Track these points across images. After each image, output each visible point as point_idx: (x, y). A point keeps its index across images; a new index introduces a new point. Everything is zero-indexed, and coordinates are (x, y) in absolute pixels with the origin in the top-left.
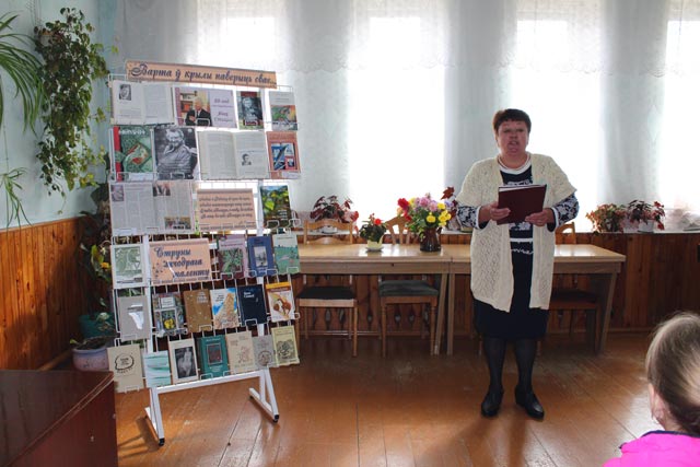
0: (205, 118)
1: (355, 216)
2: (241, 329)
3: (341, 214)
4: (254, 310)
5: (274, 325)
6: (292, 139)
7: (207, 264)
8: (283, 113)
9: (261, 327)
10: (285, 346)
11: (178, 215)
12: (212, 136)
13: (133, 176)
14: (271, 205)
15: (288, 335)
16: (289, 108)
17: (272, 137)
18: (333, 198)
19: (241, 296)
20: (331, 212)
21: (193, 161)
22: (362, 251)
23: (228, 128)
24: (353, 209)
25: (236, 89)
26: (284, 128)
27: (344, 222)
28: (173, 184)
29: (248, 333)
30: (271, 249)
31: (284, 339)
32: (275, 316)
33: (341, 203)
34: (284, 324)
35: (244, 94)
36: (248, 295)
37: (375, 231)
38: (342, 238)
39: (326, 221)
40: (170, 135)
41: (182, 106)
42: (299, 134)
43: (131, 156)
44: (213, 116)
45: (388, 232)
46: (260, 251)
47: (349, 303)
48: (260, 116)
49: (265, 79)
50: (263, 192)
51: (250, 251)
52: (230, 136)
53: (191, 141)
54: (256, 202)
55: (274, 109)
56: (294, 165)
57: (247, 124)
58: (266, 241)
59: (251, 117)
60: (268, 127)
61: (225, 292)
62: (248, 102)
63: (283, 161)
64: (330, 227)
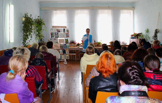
0: (60, 32)
1: (76, 43)
2: (63, 54)
3: (74, 43)
4: (64, 52)
5: (66, 54)
6: (68, 33)
7: (59, 47)
8: (67, 31)
9: (65, 54)
10: (68, 57)
11: (57, 42)
12: (60, 33)
13: (53, 38)
14: (66, 41)
15: (68, 55)
16: (68, 30)
17: (66, 33)
18: (73, 40)
19: (63, 50)
20: (73, 42)
21: (58, 36)
22: (77, 47)
23: (62, 32)
24: (76, 42)
25: (63, 28)
26: (68, 32)
27: (75, 44)
28: (56, 38)
29: (64, 55)
30: (66, 46)
31: (68, 56)
32: (67, 53)
33: (74, 41)
34: (67, 54)
35: (63, 29)
36: (64, 51)
37: (78, 45)
38: (74, 46)
39: (72, 44)
40: (56, 33)
41: (57, 30)
42: (69, 33)
43: (52, 36)
44: (60, 31)
45: (80, 45)
46: (65, 46)
47: (75, 54)
48: (65, 31)
49: (65, 27)
50: (65, 39)
51: (64, 46)
52: (62, 33)
53: (58, 34)
54: (65, 40)
55: (67, 30)
56: (69, 36)
57: (64, 32)
58: (65, 45)
59: (64, 31)
60: (66, 32)
61: (61, 50)
62: (64, 30)
63: (68, 36)
64: (73, 45)
